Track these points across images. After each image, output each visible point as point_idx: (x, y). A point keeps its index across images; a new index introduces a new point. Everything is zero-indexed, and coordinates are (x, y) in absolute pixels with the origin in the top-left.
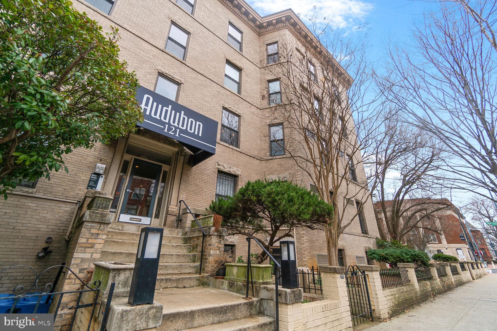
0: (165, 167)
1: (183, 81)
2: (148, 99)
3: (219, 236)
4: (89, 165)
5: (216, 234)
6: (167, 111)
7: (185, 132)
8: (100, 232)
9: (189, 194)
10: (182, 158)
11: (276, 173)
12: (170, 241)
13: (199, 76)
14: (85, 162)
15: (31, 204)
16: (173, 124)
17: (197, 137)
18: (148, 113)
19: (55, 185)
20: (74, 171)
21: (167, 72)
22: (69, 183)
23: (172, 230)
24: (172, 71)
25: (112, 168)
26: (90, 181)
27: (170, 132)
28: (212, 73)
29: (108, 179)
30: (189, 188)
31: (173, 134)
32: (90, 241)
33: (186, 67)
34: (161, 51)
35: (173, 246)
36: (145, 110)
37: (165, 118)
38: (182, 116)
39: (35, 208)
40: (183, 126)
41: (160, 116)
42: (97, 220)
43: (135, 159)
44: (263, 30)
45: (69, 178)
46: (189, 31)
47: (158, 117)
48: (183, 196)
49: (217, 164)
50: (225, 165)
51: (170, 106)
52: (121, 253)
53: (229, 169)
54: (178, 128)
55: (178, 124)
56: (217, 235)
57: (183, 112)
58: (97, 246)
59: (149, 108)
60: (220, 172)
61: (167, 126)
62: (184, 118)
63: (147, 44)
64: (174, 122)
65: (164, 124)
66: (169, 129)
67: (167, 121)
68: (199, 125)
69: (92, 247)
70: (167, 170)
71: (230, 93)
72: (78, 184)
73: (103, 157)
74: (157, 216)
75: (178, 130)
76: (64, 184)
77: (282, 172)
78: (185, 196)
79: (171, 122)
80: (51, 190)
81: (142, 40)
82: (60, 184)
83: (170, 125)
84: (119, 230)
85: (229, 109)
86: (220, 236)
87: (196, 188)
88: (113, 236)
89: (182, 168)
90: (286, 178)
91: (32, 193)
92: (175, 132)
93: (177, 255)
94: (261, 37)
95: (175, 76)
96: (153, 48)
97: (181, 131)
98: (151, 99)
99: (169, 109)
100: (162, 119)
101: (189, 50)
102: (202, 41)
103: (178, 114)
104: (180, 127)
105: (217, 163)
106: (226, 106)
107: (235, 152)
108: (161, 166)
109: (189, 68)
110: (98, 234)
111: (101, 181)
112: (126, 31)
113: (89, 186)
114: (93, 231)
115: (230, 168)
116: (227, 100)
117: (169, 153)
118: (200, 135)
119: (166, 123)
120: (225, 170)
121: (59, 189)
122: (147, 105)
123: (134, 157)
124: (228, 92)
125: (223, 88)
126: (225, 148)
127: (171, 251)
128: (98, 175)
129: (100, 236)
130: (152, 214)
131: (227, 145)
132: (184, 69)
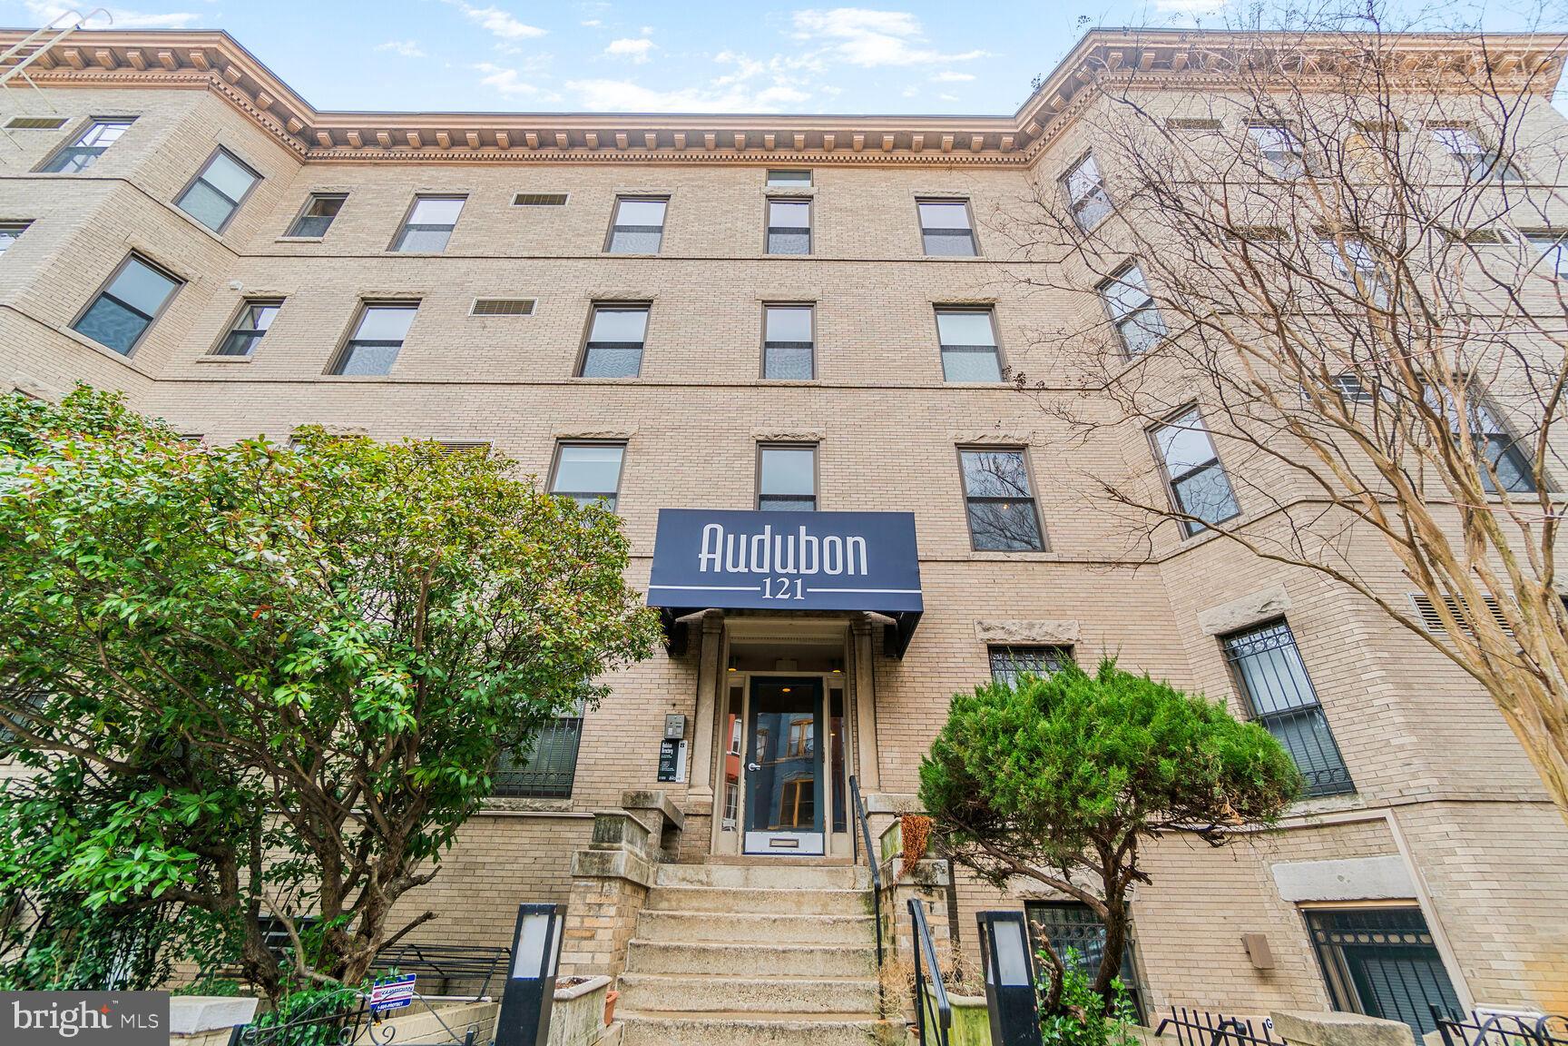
0: (832, 679)
1: (820, 431)
2: (713, 532)
3: (923, 886)
4: (653, 723)
5: (909, 880)
6: (761, 542)
7: (821, 580)
8: (603, 900)
9: (908, 744)
10: (866, 640)
11: (1227, 594)
12: (825, 905)
13: (864, 394)
14: (645, 718)
15: (570, 835)
16: (784, 571)
17: (857, 580)
18: (717, 569)
19: (601, 785)
20: (629, 745)
21: (777, 431)
22: (624, 774)
23: (838, 871)
24: (788, 421)
25: (700, 716)
26: (661, 760)
27: (779, 596)
28: (900, 367)
29: (696, 748)
30: (906, 727)
31: (787, 597)
32: (588, 923)
33: (823, 390)
34: (754, 389)
35: (823, 923)
36: (711, 562)
37: (760, 565)
38: (803, 538)
39: (577, 842)
40: (809, 566)
41: (748, 565)
42: (594, 873)
43: (752, 678)
44: (1031, 149)
45: (623, 762)
46: (810, 298)
47: (742, 568)
48: (894, 755)
49: (978, 628)
50: (1008, 624)
51: (768, 528)
52: (679, 949)
53: (1026, 633)
54: (798, 576)
55: (797, 566)
56: (916, 884)
57: (803, 529)
58: (601, 935)
59: (718, 556)
60: (994, 649)
61: (768, 581)
62: (809, 543)
63: (721, 389)
64: (784, 566)
65: (757, 579)
66: (776, 588)
67: (766, 569)
68: (856, 544)
69: (592, 938)
70: (837, 685)
71: (971, 392)
72: (640, 774)
73: (678, 697)
74: (839, 827)
75: (799, 582)
76: (617, 779)
77: (1251, 586)
78: (898, 755)
79: (778, 569)
80: (598, 798)
81: (708, 389)
82: (610, 779)
83: (773, 574)
84: (701, 882)
85: (981, 441)
86: (929, 887)
87: (928, 722)
88: (679, 901)
89: (870, 672)
90: (1274, 606)
91: (566, 810)
92: (792, 589)
93: (826, 952)
94: (1036, 168)
95: (797, 431)
96: (734, 392)
97: (809, 581)
98: (720, 529)
99: (767, 537)
100: (754, 569)
101: (819, 346)
102: (850, 299)
103: (791, 539)
104: (803, 570)
105: (980, 623)
106: (968, 437)
107: (1038, 567)
108: (820, 680)
109: (831, 391)
110: (600, 905)
111: (683, 753)
112: (673, 389)
113: (661, 773)
114: (592, 898)
115: (1031, 626)
116: (967, 420)
117: (836, 636)
118: (864, 571)
119: (765, 575)
120: (1012, 640)
121: (609, 791)
122: (712, 550)
123: (749, 674)
124: (963, 392)
125: (942, 392)
126: (995, 567)
127: (819, 938)
128: (674, 742)
129: (604, 910)
130: (824, 822)
131: (1001, 556)
132: (818, 400)
